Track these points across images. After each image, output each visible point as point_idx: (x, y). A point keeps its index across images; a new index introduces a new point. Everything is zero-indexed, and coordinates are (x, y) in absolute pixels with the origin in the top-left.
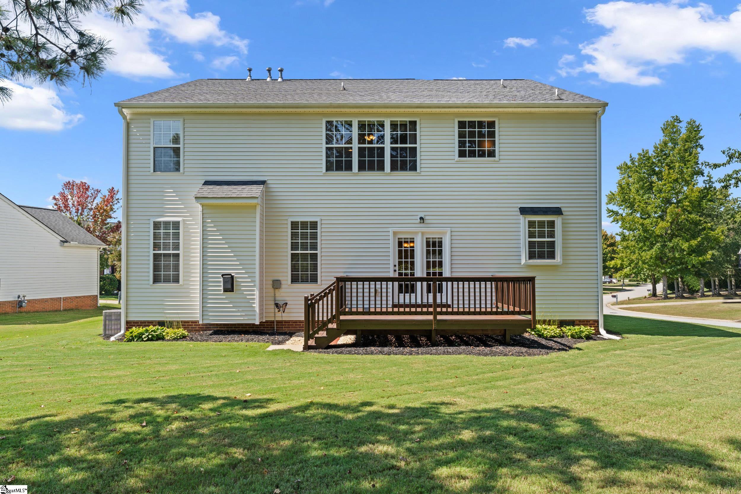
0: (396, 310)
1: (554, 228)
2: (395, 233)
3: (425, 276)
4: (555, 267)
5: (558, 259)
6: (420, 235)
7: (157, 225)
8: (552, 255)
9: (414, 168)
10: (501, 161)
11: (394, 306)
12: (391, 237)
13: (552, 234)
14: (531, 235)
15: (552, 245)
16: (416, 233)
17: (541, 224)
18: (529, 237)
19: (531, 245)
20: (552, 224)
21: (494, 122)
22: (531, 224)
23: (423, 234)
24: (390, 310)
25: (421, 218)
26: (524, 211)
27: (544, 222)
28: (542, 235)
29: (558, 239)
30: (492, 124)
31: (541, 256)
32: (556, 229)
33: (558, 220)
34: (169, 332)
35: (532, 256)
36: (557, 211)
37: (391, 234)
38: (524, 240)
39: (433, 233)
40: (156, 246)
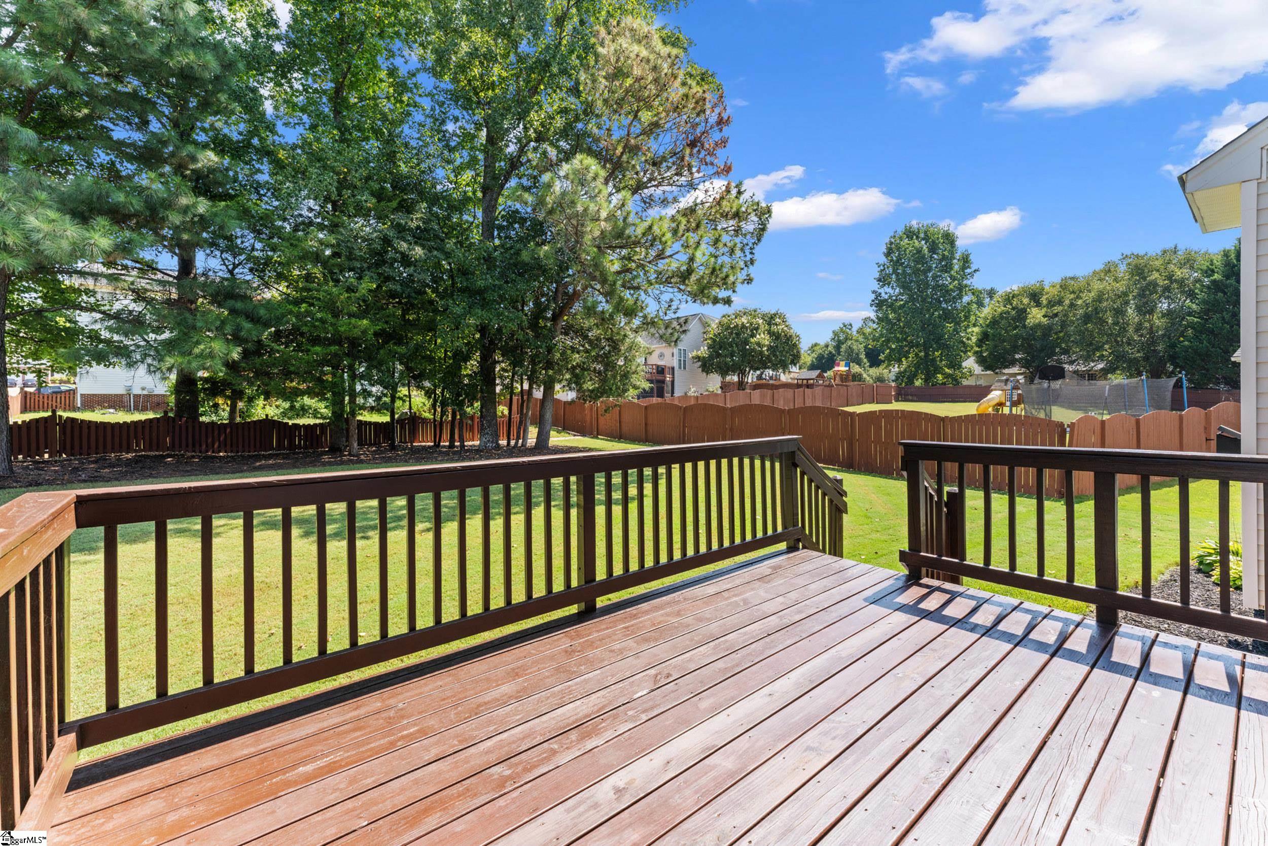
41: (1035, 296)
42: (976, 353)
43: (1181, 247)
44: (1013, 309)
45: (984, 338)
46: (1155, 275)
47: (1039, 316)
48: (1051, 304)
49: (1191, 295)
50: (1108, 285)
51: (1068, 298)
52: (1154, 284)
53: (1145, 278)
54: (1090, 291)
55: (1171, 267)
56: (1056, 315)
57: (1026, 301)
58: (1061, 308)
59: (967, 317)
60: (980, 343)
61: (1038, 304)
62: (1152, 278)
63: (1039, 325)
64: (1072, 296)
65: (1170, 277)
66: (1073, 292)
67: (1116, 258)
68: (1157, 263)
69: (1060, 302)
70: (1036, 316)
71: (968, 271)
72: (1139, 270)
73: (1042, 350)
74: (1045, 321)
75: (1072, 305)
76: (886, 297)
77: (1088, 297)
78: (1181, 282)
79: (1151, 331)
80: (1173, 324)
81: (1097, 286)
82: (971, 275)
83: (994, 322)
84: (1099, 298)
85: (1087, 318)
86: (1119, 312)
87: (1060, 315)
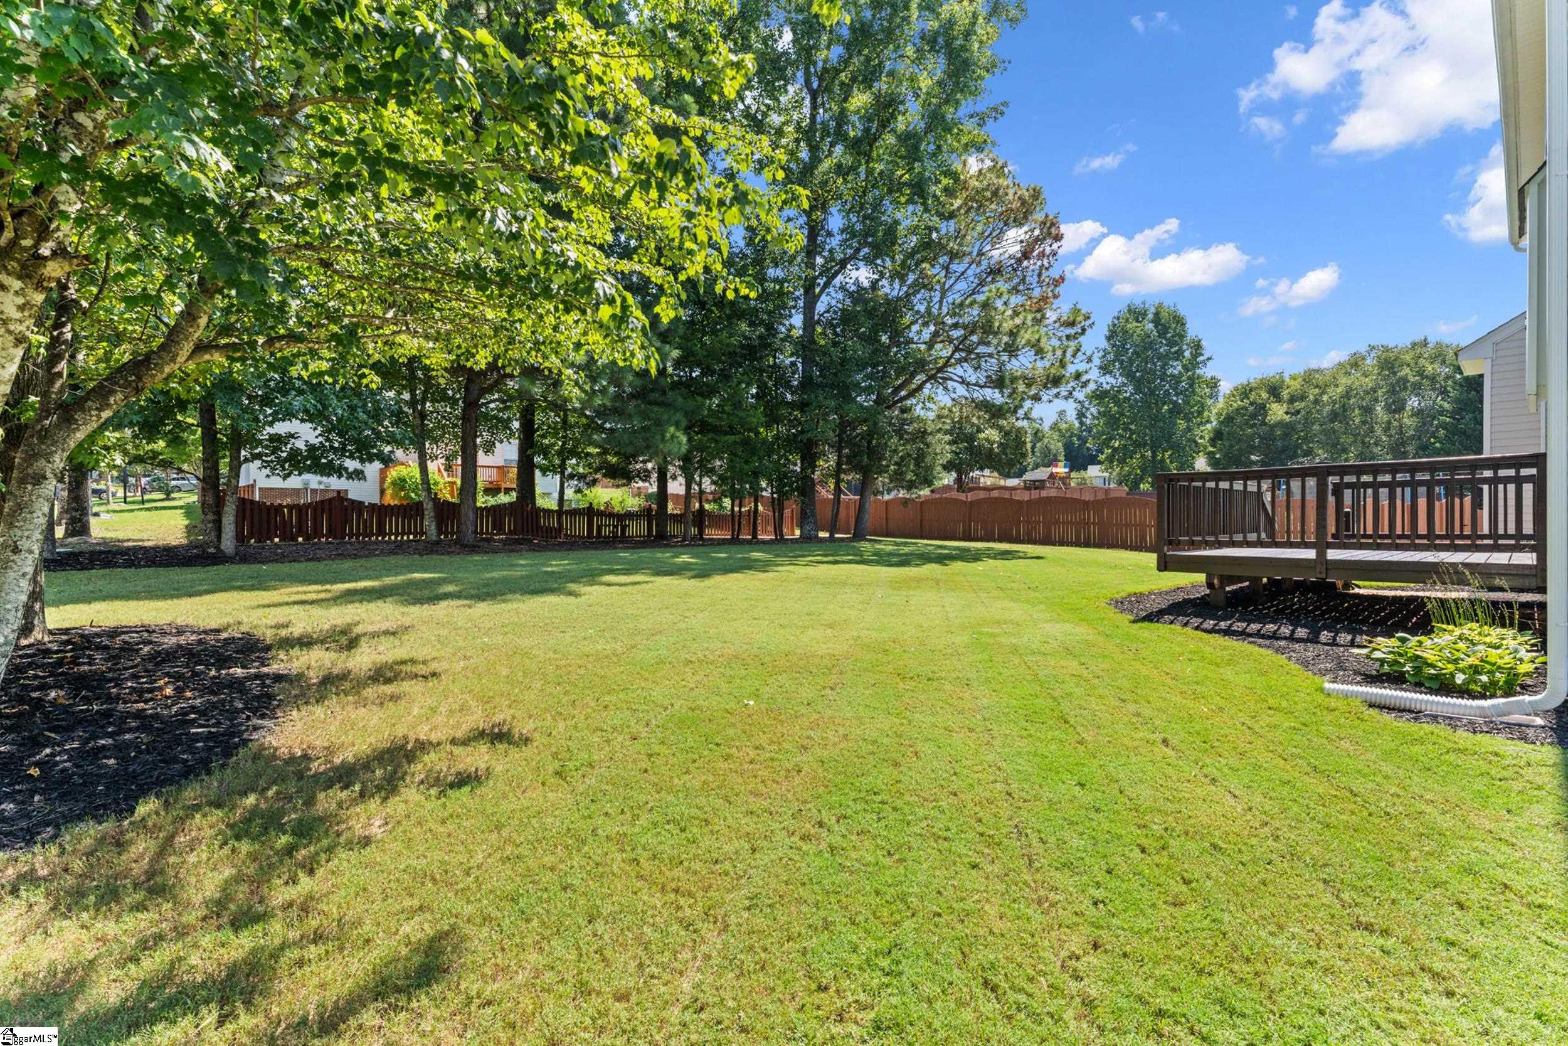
41: (1275, 391)
42: (1209, 453)
43: (1432, 341)
44: (1251, 404)
45: (1217, 436)
46: (1406, 370)
47: (1281, 412)
48: (1292, 400)
49: (1444, 392)
50: (1356, 380)
51: (1313, 393)
52: (1405, 380)
53: (1395, 374)
54: (1337, 386)
55: (1422, 361)
56: (1298, 412)
57: (1264, 395)
58: (1303, 404)
59: (1200, 413)
60: (1213, 441)
61: (1278, 399)
62: (1402, 373)
63: (1280, 424)
64: (1317, 391)
65: (1421, 373)
66: (1317, 386)
67: (1363, 349)
68: (1408, 357)
69: (1303, 398)
70: (1278, 412)
71: (1200, 359)
72: (1389, 363)
73: (1283, 451)
74: (1287, 418)
75: (1317, 401)
76: (1108, 387)
77: (1336, 392)
78: (1433, 379)
79: (1401, 432)
80: (1424, 424)
81: (1344, 381)
82: (1204, 363)
83: (1229, 419)
84: (1347, 395)
85: (1334, 416)
86: (1368, 410)
87: (1303, 413)
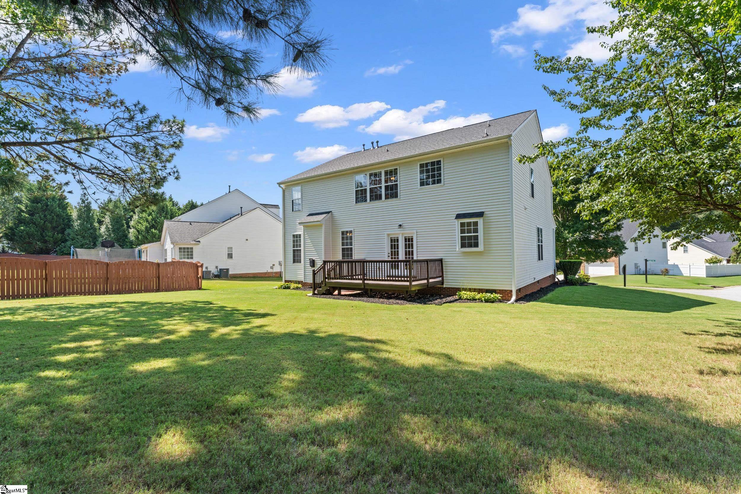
0: (389, 278)
1: (477, 226)
2: (388, 235)
3: (404, 259)
4: (480, 253)
5: (481, 248)
6: (401, 235)
7: (294, 236)
8: (476, 245)
9: (396, 196)
10: (445, 185)
11: (388, 276)
12: (386, 237)
13: (476, 231)
14: (462, 232)
15: (476, 238)
16: (399, 234)
17: (469, 224)
18: (461, 233)
19: (463, 238)
20: (476, 224)
21: (440, 161)
22: (462, 225)
23: (403, 234)
24: (386, 278)
25: (400, 225)
26: (459, 216)
27: (471, 222)
28: (469, 231)
29: (480, 234)
30: (439, 162)
31: (470, 246)
32: (479, 227)
33: (480, 221)
34: (293, 285)
35: (463, 246)
36: (480, 215)
37: (386, 235)
38: (458, 235)
39: (408, 233)
40: (294, 247)
